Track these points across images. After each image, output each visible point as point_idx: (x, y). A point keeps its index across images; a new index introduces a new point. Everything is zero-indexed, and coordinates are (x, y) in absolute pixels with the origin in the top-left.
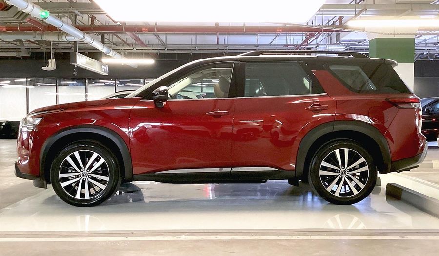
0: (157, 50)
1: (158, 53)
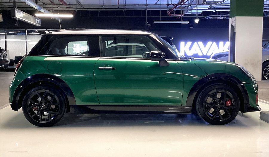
0: (75, 8)
1: (76, 11)
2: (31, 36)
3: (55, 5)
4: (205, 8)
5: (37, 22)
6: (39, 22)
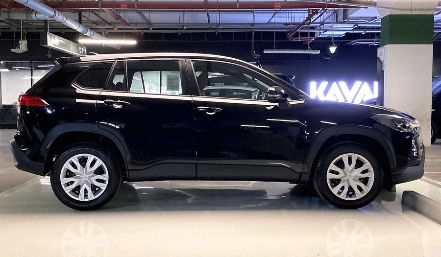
0: (140, 29)
1: (143, 33)
3: (110, 24)
5: (80, 52)
6: (84, 51)
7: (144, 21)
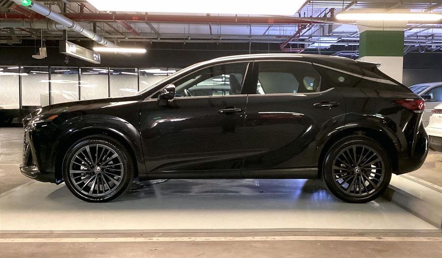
0: (149, 39)
1: (151, 43)
2: (86, 77)
3: (122, 34)
4: (333, 41)
5: (95, 59)
6: (98, 58)
7: (153, 32)
